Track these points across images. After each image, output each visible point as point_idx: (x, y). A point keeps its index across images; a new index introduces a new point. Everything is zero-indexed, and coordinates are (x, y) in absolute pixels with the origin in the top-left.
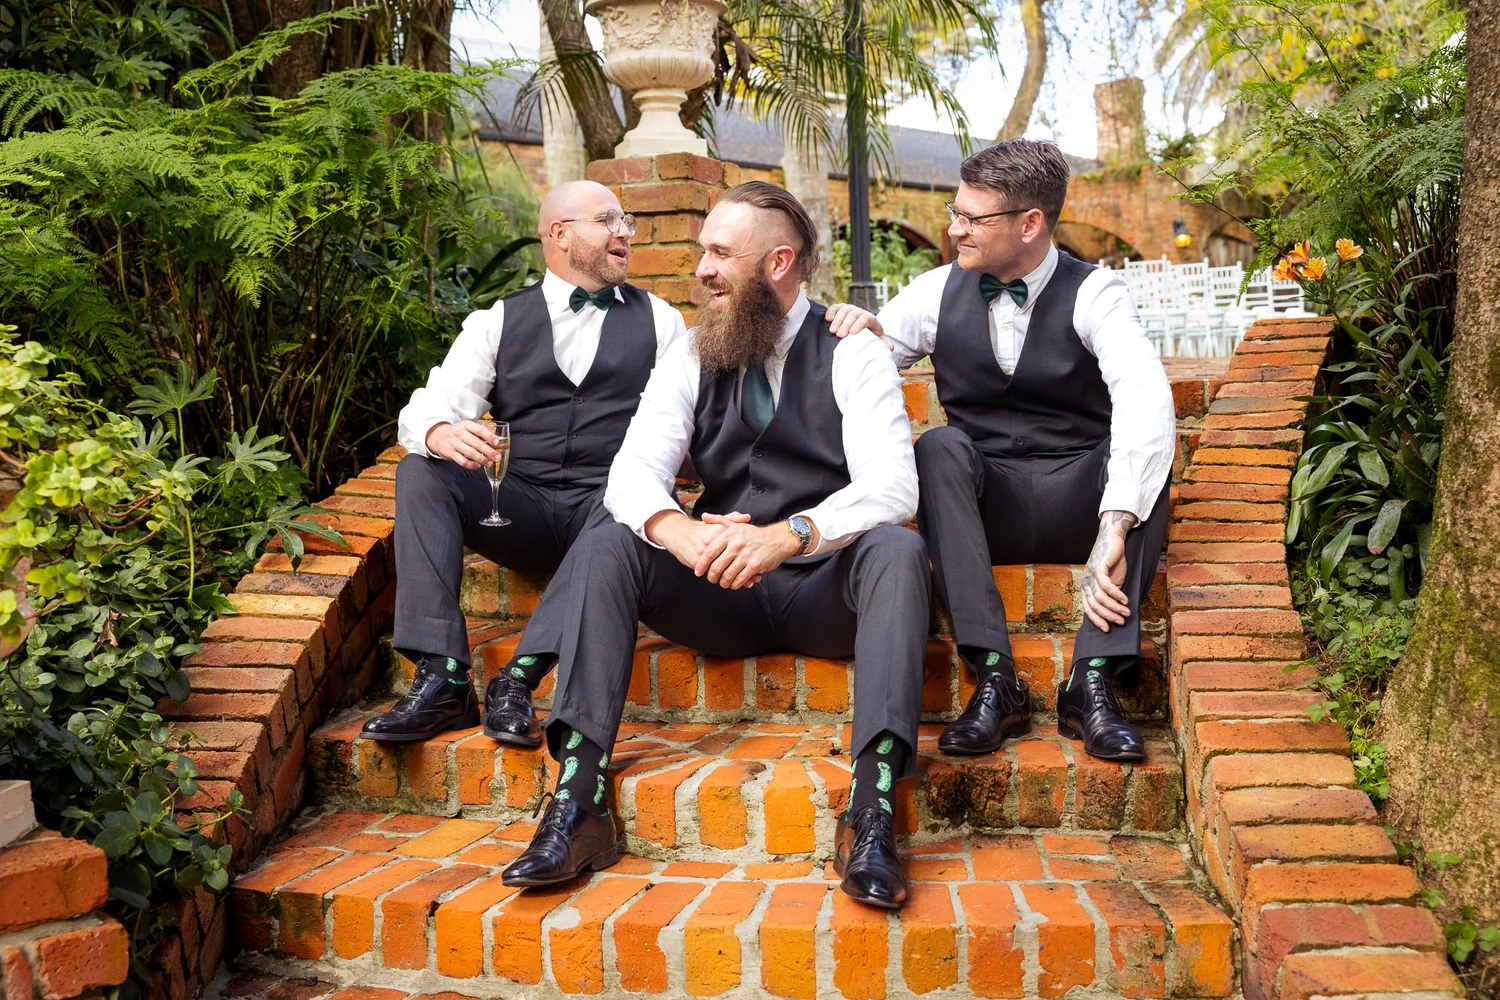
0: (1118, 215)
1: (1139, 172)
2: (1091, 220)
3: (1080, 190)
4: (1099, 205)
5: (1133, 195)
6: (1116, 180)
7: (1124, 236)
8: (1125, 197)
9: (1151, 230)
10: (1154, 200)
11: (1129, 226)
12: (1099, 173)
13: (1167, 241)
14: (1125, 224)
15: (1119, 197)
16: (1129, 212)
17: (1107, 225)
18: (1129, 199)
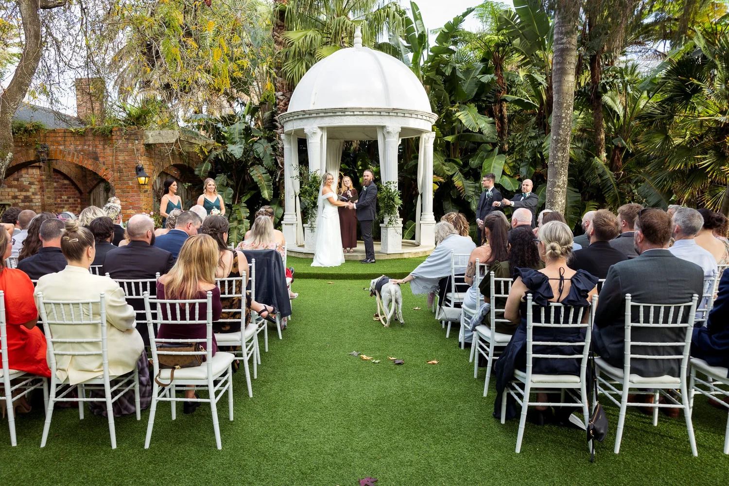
0: (96, 158)
1: (111, 132)
2: (76, 160)
3: (68, 139)
4: (82, 150)
5: (106, 146)
6: (94, 135)
7: (101, 173)
8: (101, 147)
9: (120, 171)
10: (121, 151)
11: (104, 167)
12: (82, 128)
13: (132, 179)
14: (101, 165)
15: (96, 146)
16: (104, 157)
17: (89, 165)
18: (104, 149)
